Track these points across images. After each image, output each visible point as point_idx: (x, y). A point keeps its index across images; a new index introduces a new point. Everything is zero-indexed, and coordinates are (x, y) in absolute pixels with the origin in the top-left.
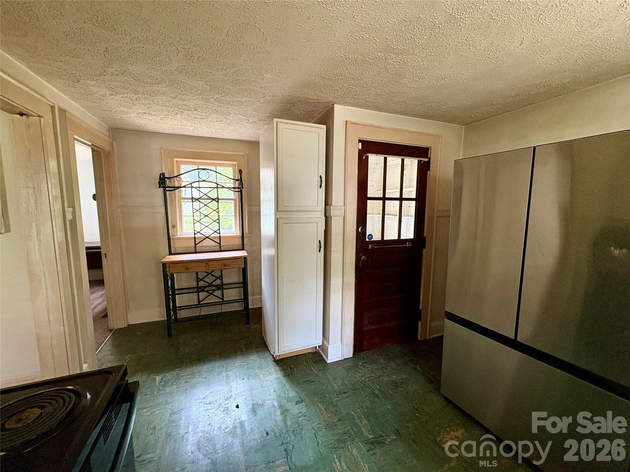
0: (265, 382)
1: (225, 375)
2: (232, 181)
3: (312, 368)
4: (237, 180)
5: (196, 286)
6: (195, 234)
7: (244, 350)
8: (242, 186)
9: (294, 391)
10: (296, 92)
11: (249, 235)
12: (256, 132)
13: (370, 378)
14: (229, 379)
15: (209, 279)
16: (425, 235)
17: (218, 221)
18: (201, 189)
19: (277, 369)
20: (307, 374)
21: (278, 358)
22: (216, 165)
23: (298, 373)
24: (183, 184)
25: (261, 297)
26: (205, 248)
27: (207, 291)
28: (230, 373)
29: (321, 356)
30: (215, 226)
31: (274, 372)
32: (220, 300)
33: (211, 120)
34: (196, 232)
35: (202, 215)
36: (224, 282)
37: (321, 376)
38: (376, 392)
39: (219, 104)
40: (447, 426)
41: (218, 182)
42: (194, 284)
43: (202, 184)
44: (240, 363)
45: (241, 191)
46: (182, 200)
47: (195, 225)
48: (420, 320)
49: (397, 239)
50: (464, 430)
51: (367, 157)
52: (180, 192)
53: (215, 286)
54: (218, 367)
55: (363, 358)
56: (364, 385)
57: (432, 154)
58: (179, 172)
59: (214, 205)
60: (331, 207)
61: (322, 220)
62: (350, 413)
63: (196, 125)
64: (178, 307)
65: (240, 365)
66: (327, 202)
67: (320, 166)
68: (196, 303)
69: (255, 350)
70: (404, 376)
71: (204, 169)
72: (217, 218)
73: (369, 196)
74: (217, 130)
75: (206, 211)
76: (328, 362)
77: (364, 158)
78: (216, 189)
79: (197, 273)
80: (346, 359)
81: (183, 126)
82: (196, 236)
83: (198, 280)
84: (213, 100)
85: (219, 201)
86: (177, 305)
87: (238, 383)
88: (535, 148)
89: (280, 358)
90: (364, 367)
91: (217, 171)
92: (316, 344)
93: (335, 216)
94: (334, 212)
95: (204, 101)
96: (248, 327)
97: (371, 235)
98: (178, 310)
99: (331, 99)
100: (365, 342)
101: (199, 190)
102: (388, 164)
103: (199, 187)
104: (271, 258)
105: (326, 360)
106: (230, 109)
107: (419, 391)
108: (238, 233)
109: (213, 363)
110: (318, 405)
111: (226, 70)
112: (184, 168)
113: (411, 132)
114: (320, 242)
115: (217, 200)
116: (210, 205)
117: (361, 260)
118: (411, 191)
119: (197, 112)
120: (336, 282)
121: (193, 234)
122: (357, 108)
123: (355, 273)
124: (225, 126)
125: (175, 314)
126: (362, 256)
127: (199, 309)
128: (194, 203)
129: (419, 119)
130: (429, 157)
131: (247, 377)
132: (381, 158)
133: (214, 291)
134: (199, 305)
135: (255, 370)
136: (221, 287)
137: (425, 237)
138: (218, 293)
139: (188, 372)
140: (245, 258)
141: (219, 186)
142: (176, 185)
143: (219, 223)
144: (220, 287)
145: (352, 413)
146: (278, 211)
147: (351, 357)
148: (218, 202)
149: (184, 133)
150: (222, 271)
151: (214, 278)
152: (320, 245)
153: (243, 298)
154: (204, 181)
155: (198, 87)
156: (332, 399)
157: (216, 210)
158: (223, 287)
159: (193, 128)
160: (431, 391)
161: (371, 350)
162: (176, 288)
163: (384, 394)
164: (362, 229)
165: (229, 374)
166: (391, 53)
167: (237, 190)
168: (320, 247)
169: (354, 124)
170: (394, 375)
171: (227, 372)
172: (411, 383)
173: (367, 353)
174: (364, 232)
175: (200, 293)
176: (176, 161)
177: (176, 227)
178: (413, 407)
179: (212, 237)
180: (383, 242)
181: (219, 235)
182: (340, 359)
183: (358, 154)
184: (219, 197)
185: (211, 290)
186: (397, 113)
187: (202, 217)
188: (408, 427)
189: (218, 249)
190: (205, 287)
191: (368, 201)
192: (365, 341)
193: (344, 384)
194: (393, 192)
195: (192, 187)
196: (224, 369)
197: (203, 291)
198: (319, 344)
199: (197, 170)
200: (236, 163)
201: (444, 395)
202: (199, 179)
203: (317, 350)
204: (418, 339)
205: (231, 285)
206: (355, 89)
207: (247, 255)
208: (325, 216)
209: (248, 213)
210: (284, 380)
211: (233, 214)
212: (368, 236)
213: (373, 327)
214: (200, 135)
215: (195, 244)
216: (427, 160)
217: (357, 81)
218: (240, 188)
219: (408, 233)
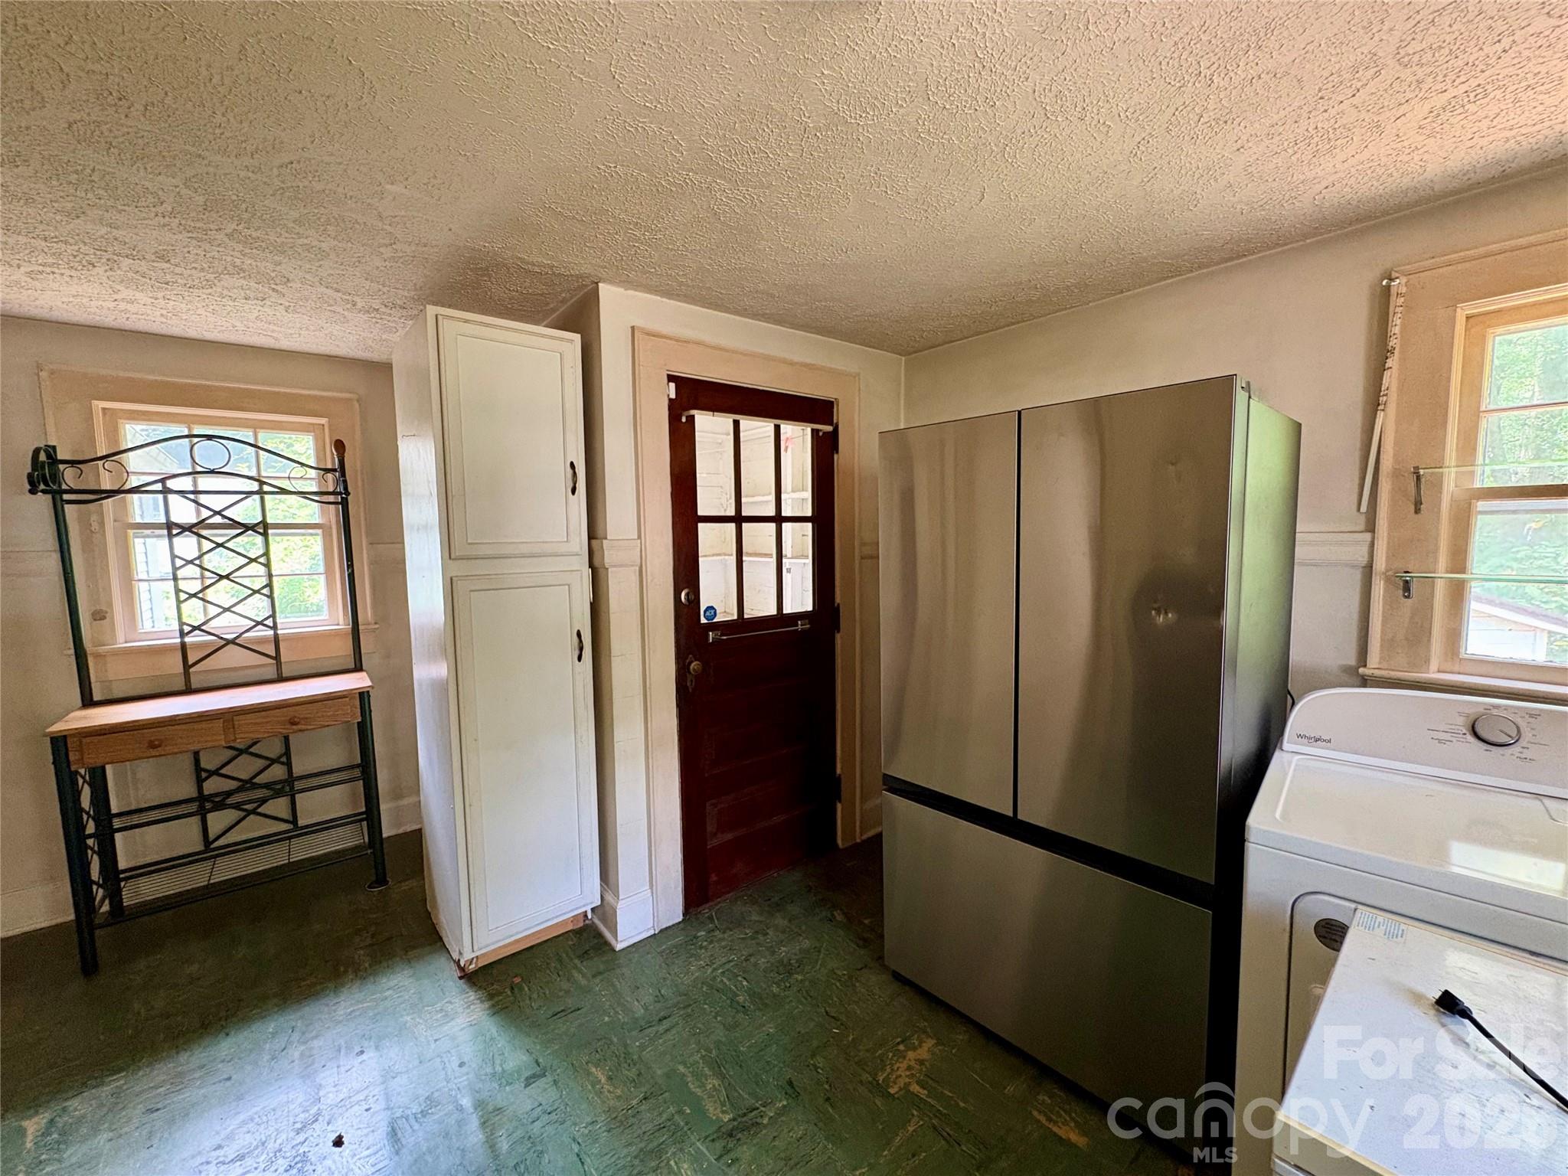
0: (433, 1046)
1: (297, 1054)
2: (313, 473)
3: (576, 974)
4: (327, 471)
5: (195, 794)
6: (182, 634)
7: (367, 965)
8: (346, 488)
9: (521, 1048)
10: (489, 243)
11: (377, 626)
12: (384, 337)
13: (727, 966)
14: (313, 1063)
15: (244, 768)
16: (838, 600)
17: (266, 591)
18: (203, 499)
19: (472, 998)
20: (561, 994)
21: (472, 966)
22: (256, 426)
23: (535, 996)
24: (134, 482)
25: (420, 802)
26: (226, 674)
27: (237, 806)
28: (316, 1043)
29: (599, 935)
30: (258, 607)
31: (460, 1010)
32: (284, 827)
33: (225, 292)
34: (187, 629)
35: (207, 574)
36: (297, 770)
37: (600, 991)
38: (741, 999)
39: (247, 251)
40: (899, 1040)
41: (263, 474)
42: (188, 790)
43: (205, 483)
44: (352, 1005)
45: (345, 503)
46: (131, 532)
47: (183, 606)
48: (840, 802)
49: (775, 613)
50: (934, 1042)
51: (691, 419)
52: (124, 505)
53: (267, 786)
54: (274, 1035)
55: (709, 918)
56: (711, 987)
57: (841, 415)
58: (117, 442)
59: (252, 544)
60: (604, 541)
61: (581, 577)
62: (674, 1071)
63: (172, 303)
64: (124, 871)
65: (352, 1012)
66: (594, 533)
67: (570, 437)
68: (200, 847)
69: (401, 958)
70: (806, 944)
71: (210, 437)
72: (264, 581)
73: (700, 513)
74: (251, 324)
75: (221, 562)
76: (619, 947)
77: (684, 420)
78: (257, 497)
79: (196, 754)
80: (667, 928)
81: (121, 303)
82: (187, 639)
83: (200, 774)
84: (220, 236)
85: (270, 531)
86: (122, 864)
87: (343, 1069)
88: (1020, 412)
89: (480, 965)
90: (711, 942)
91: (260, 445)
92: (584, 906)
93: (615, 566)
94: (610, 555)
95: (190, 235)
96: (380, 891)
97: (712, 608)
98: (126, 879)
99: (586, 269)
100: (714, 878)
101: (194, 501)
102: (744, 436)
103: (196, 492)
104: (440, 688)
105: (613, 941)
106: (284, 266)
107: (839, 973)
108: (340, 621)
109: (257, 1026)
110: (589, 1074)
111: (252, 155)
112: (133, 433)
113: (792, 364)
114: (579, 634)
115: (263, 528)
116: (238, 544)
117: (690, 673)
118: (799, 499)
119: (168, 265)
120: (627, 735)
121: (178, 635)
122: (659, 298)
123: (678, 706)
124: (278, 314)
125: (114, 895)
126: (692, 662)
127: (210, 863)
128: (176, 540)
129: (809, 335)
130: (835, 421)
131: (372, 1043)
132: (724, 422)
133: (263, 801)
134: (210, 850)
135: (402, 1016)
136: (288, 788)
137: (839, 605)
138: (278, 806)
139: (158, 1075)
140: (363, 696)
141: (266, 488)
142: (106, 485)
143: (271, 597)
144: (283, 787)
145: (681, 1068)
146: (452, 557)
147: (680, 923)
148: (265, 535)
149: (129, 325)
150: (286, 739)
151: (260, 763)
152: (581, 641)
153: (364, 809)
154: (212, 472)
155: (160, 193)
156: (626, 1046)
157: (262, 560)
158: (292, 788)
159: (164, 312)
160: (866, 966)
161: (729, 892)
162: (114, 810)
163: (761, 998)
164: (687, 595)
165: (311, 1049)
166: (720, 177)
167: (331, 498)
168: (581, 649)
169: (654, 336)
170: (784, 946)
171: (305, 1043)
172: (821, 956)
173: (719, 903)
174: (692, 602)
175: (210, 816)
176: (104, 409)
177: (107, 615)
178: (827, 1012)
179: (250, 639)
180: (742, 624)
181: (271, 632)
182: (652, 932)
183: (669, 409)
184: (269, 521)
185: (250, 802)
186: (755, 316)
187: (208, 582)
188: (816, 1068)
189: (271, 673)
190: (229, 794)
191: (700, 525)
192: (713, 875)
193: (659, 998)
194: (758, 502)
195: (166, 491)
196: (296, 1036)
197: (220, 806)
198: (592, 903)
199: (187, 440)
200: (323, 421)
201: (893, 967)
202: (193, 467)
203: (587, 922)
204: (837, 845)
205: (321, 779)
206: (647, 250)
207: (370, 684)
208: (591, 565)
209: (371, 563)
210: (491, 1026)
211: (322, 569)
212: (705, 612)
213: (729, 836)
214: (192, 333)
215: (187, 666)
216: (829, 428)
217: (648, 231)
218: (340, 493)
219: (800, 598)
